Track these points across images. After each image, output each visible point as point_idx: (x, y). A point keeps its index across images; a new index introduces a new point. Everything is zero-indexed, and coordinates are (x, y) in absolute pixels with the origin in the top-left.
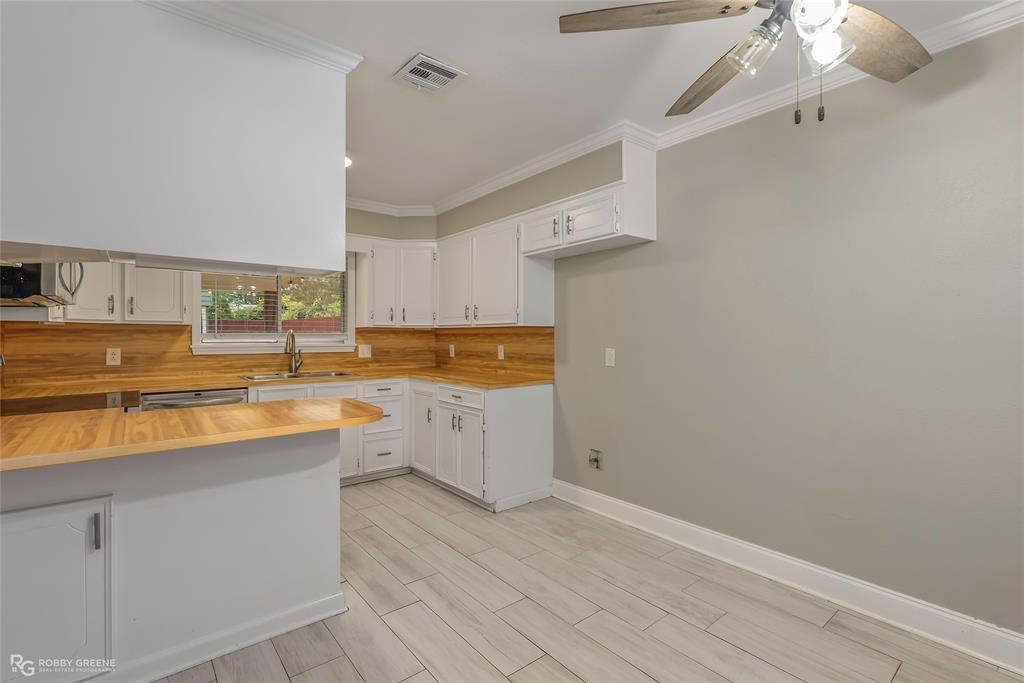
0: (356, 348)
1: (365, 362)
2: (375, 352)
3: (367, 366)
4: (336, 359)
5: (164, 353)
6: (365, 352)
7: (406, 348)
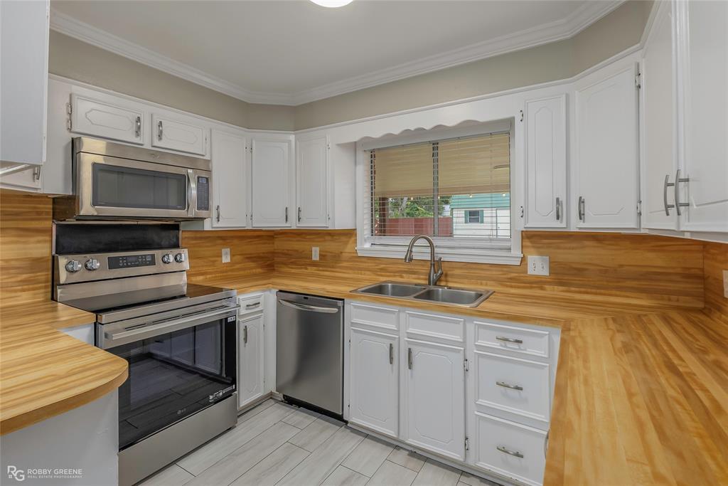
0: (523, 259)
1: (539, 283)
2: (555, 267)
3: (542, 288)
4: (495, 273)
5: (341, 253)
6: (538, 266)
7: (621, 266)
